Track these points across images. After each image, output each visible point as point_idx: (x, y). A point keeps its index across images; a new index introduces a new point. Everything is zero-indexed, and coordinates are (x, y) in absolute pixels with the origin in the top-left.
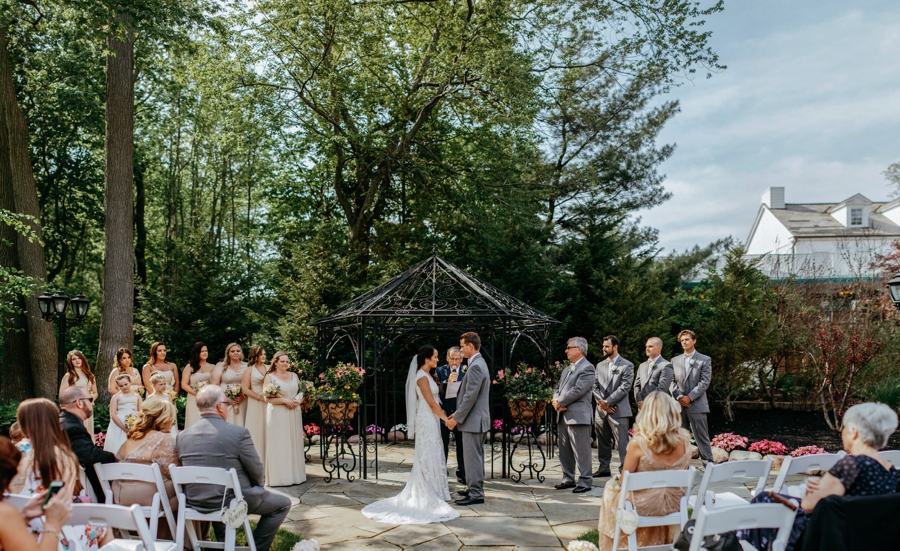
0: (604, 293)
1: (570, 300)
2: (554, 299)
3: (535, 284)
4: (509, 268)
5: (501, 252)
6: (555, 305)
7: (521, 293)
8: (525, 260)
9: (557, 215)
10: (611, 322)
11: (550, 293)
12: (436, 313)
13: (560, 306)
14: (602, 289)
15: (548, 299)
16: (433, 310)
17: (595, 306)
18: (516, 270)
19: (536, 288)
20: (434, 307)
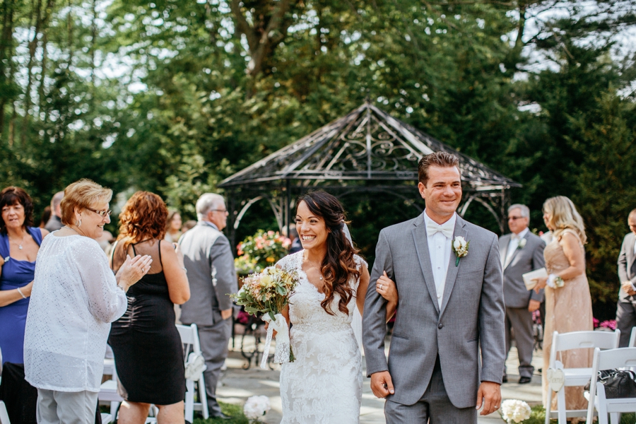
0: (583, 146)
1: (538, 154)
2: (518, 153)
3: (494, 133)
4: (460, 113)
5: (450, 93)
6: (520, 161)
7: (474, 147)
8: (481, 104)
9: (530, 31)
10: (592, 184)
11: (512, 146)
12: (372, 175)
13: (526, 162)
14: (581, 141)
15: (510, 155)
16: (369, 172)
17: (572, 164)
18: (470, 117)
19: (496, 138)
20: (369, 168)
